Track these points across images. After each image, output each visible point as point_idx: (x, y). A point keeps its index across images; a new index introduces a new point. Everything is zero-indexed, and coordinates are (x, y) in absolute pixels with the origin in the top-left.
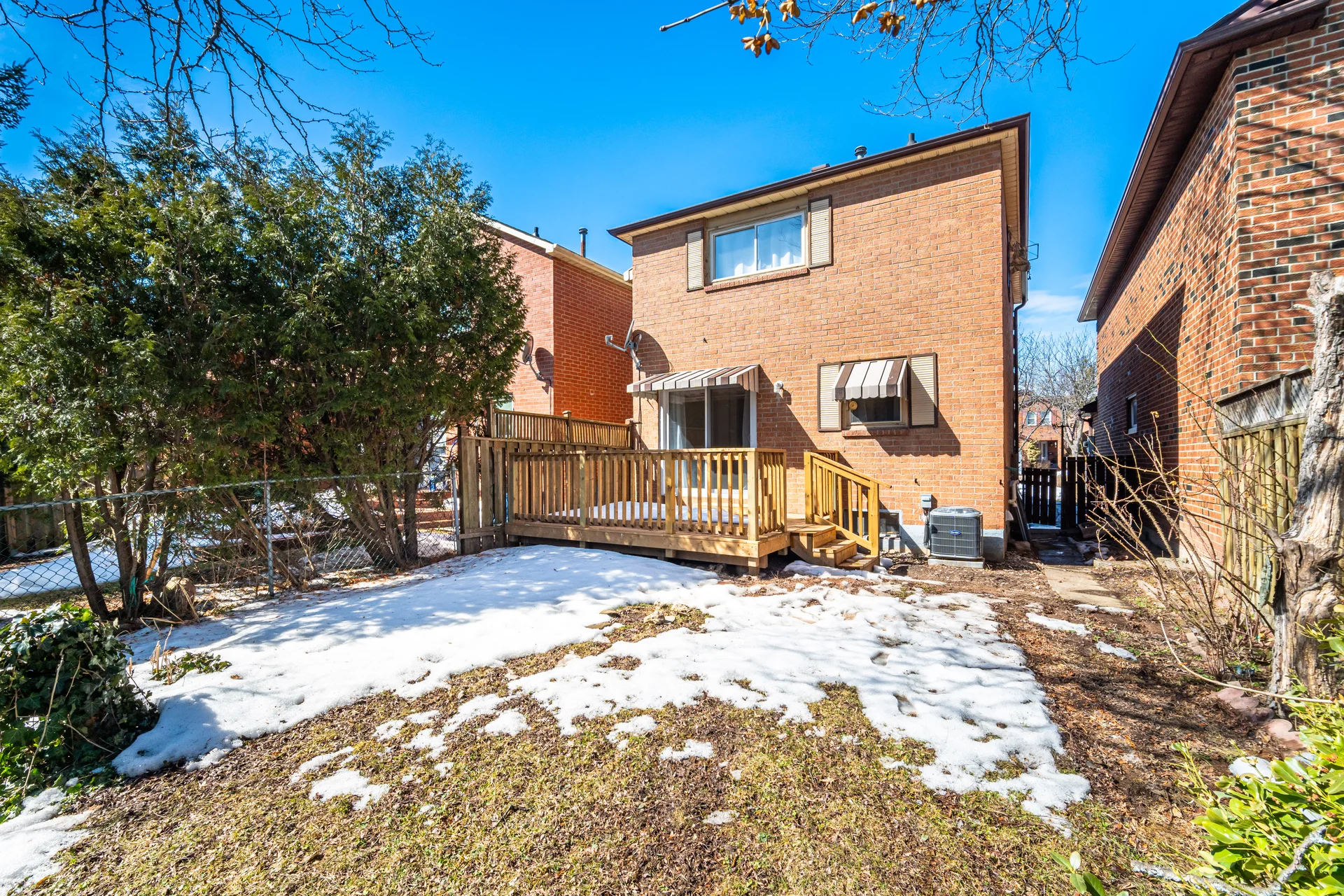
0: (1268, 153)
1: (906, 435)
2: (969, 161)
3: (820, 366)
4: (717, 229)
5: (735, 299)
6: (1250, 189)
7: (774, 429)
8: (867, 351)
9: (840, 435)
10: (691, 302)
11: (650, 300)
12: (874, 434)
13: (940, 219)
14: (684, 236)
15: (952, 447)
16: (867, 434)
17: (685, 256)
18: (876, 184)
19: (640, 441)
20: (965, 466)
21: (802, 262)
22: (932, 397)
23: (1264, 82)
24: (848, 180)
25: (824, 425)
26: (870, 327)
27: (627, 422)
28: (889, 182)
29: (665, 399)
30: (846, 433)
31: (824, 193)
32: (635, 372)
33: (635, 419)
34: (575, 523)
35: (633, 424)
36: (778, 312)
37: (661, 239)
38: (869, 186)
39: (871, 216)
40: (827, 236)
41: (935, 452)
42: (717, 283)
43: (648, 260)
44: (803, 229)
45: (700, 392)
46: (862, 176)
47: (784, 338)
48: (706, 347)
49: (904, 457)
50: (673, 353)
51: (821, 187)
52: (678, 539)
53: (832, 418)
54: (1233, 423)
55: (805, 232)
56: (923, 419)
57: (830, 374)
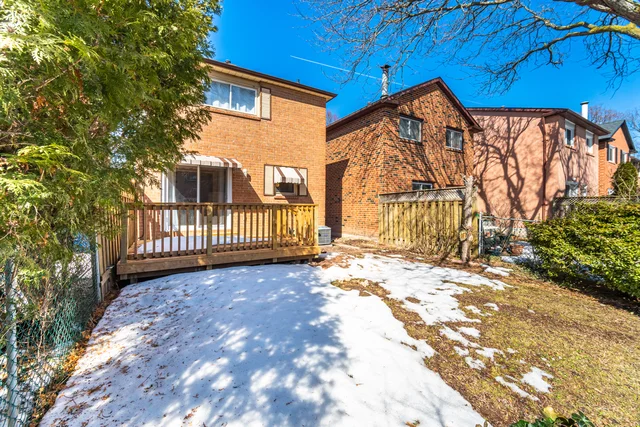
0: (388, 134)
1: (298, 199)
2: (318, 101)
3: (265, 165)
5: (220, 119)
7: (242, 193)
8: (284, 162)
9: (273, 197)
12: (287, 198)
13: (309, 118)
16: (284, 197)
21: (255, 112)
22: (306, 185)
23: (388, 117)
24: (278, 86)
25: (266, 193)
26: (286, 152)
28: (293, 95)
30: (275, 196)
31: (268, 86)
34: (203, 253)
36: (245, 134)
38: (286, 93)
39: (286, 106)
40: (269, 106)
44: (256, 98)
46: (284, 87)
47: (247, 148)
51: (266, 83)
52: (283, 251)
53: (270, 190)
54: (386, 200)
55: (257, 100)
56: (303, 193)
57: (269, 169)
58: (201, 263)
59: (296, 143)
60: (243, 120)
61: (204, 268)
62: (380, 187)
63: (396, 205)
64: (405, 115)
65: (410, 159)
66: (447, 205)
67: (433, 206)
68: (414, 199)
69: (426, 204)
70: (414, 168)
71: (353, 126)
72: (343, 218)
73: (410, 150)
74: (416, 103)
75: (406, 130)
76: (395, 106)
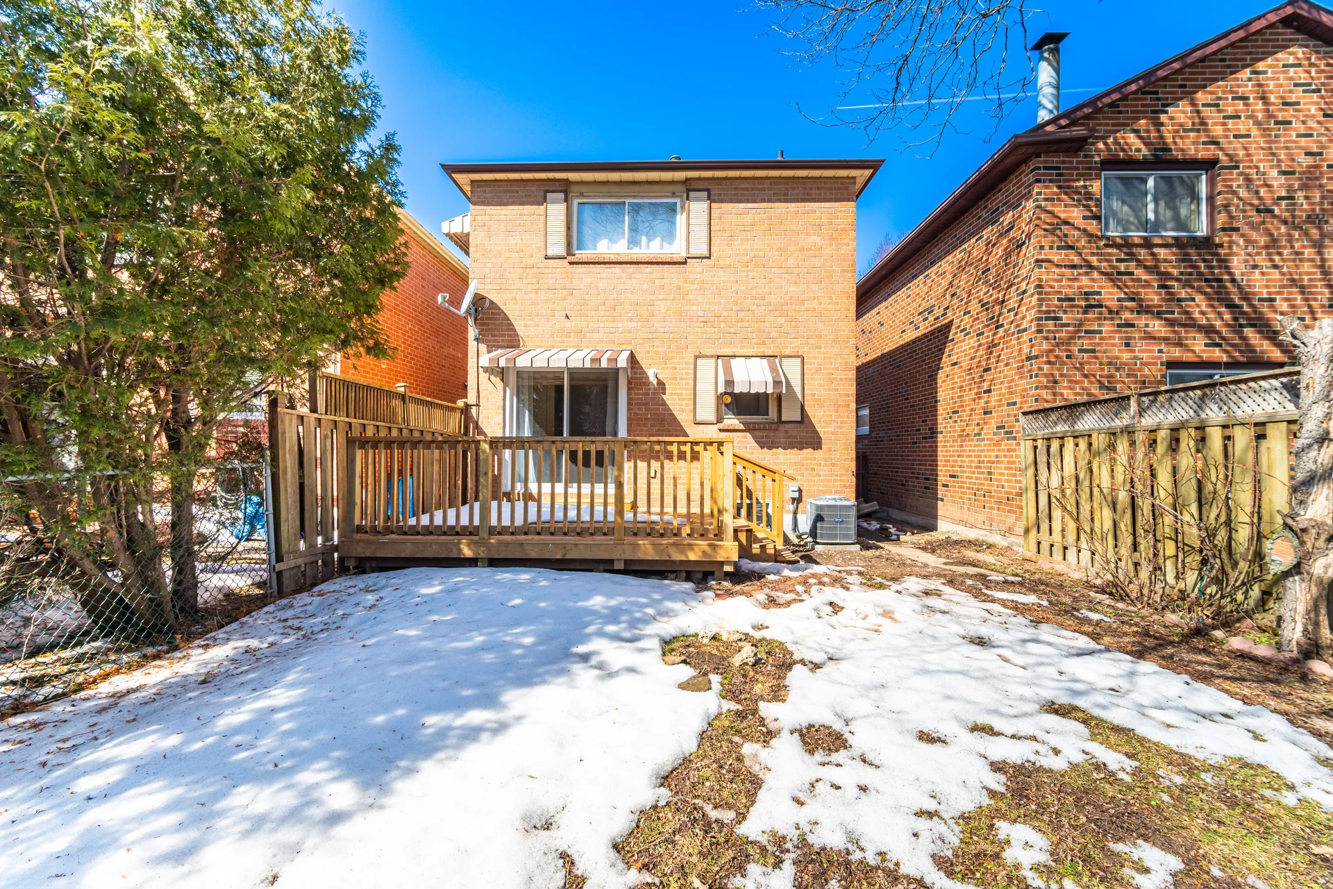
0: (1052, 232)
1: (777, 429)
2: (831, 189)
3: (696, 357)
4: (582, 195)
5: (604, 275)
6: (1043, 257)
7: (647, 419)
8: (742, 347)
9: (716, 427)
10: (549, 270)
11: (494, 260)
12: (749, 428)
13: (807, 234)
14: (542, 194)
15: (814, 442)
16: (742, 427)
17: (542, 218)
18: (753, 189)
19: (477, 426)
20: (825, 459)
21: (677, 249)
22: (800, 396)
23: (1051, 181)
24: (726, 178)
25: (699, 418)
26: (745, 324)
27: (460, 403)
28: (764, 189)
29: (512, 379)
30: (721, 426)
31: (706, 185)
32: (472, 344)
33: (471, 399)
34: (471, 534)
35: (468, 406)
36: (653, 297)
37: (511, 191)
38: (747, 189)
39: (747, 219)
40: (706, 228)
41: (801, 447)
42: (580, 254)
43: (492, 212)
44: (678, 217)
45: (558, 375)
46: (739, 178)
47: (657, 325)
48: (568, 324)
49: (775, 450)
50: (526, 326)
51: (700, 179)
52: (635, 546)
53: (707, 410)
54: (1040, 428)
55: (681, 219)
56: (790, 414)
57: (706, 367)
58: (467, 552)
59: (774, 299)
60: (649, 268)
61: (472, 562)
62: (1029, 391)
63: (1069, 444)
64: (1131, 163)
65: (1153, 297)
66: (1242, 438)
67: (1187, 441)
68: (1124, 420)
69: (1163, 434)
70: (1171, 323)
71: (959, 233)
72: (942, 478)
73: (1153, 269)
74: (1180, 113)
75: (1138, 211)
76: (1077, 146)
